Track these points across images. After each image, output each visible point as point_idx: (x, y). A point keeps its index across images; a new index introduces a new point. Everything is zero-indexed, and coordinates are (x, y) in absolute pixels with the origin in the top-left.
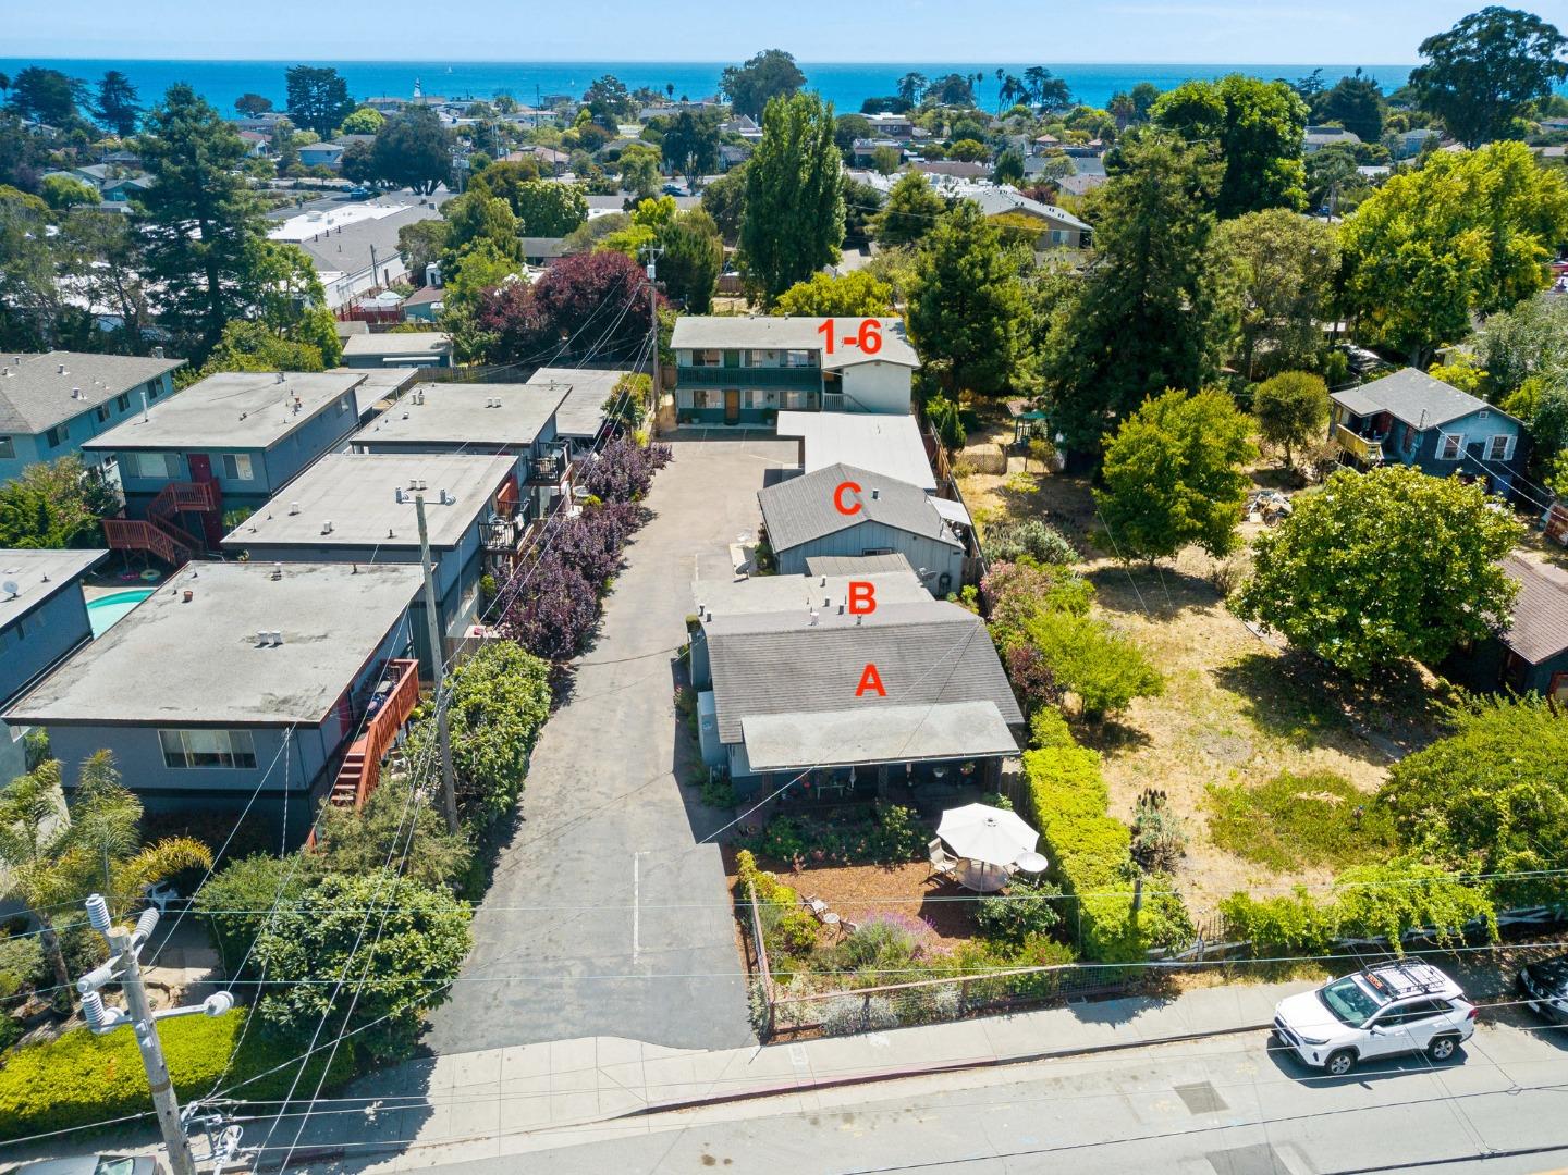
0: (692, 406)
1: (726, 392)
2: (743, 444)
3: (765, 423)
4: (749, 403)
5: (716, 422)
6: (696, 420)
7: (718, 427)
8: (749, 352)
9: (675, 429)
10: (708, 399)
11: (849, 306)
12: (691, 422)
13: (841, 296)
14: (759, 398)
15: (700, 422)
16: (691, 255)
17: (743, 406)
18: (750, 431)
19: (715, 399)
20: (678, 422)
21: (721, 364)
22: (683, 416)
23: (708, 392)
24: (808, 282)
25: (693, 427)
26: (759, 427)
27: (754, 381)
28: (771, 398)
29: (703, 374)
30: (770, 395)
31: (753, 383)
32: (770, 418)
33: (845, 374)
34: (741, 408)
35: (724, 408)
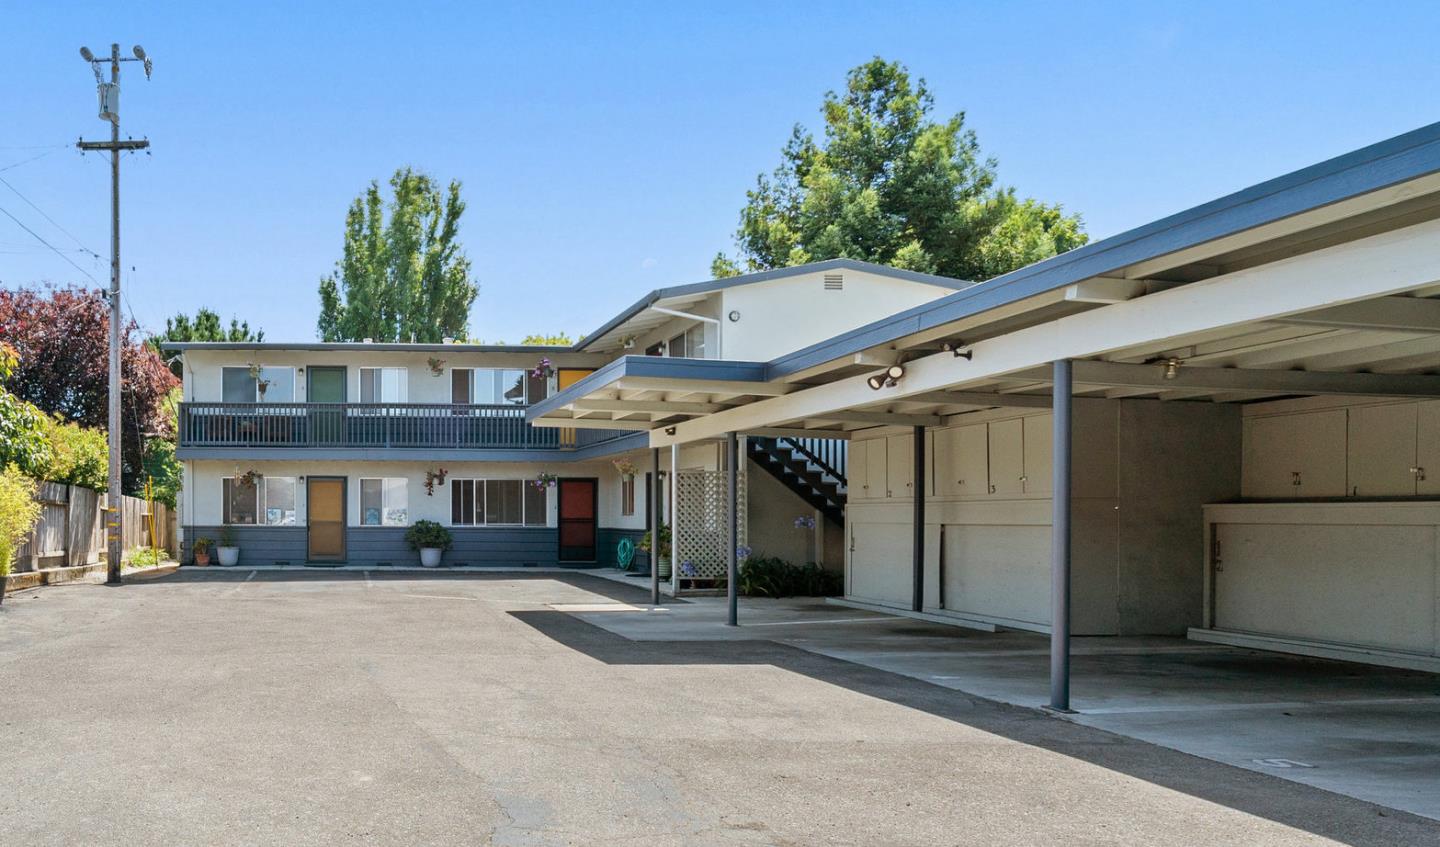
0: (218, 521)
1: (310, 482)
3: (418, 561)
4: (373, 507)
6: (225, 553)
7: (289, 568)
10: (261, 499)
12: (213, 561)
14: (397, 498)
15: (242, 560)
17: (354, 520)
18: (380, 572)
19: (282, 500)
22: (194, 542)
26: (401, 568)
27: (388, 439)
28: (436, 481)
29: (250, 428)
30: (431, 477)
31: (388, 443)
32: (428, 545)
33: (725, 317)
34: (350, 524)
35: (305, 524)
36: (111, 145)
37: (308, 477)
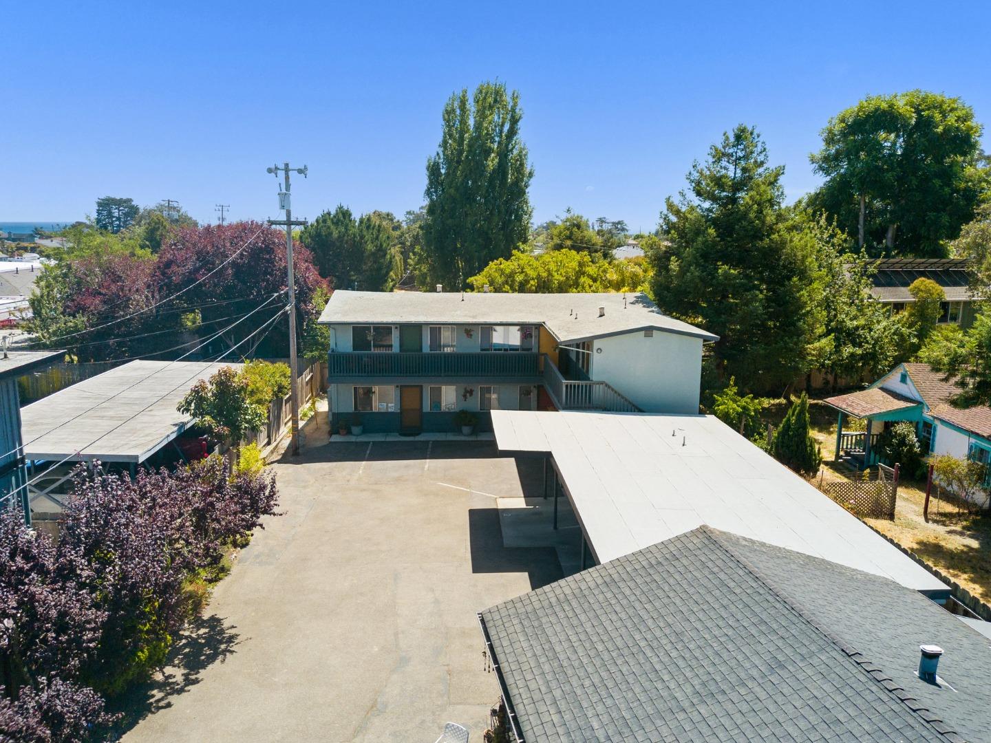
0: (352, 409)
1: (402, 388)
2: (428, 463)
3: (460, 432)
4: (436, 402)
5: (387, 431)
6: (355, 430)
7: (390, 439)
8: (436, 328)
9: (325, 442)
10: (375, 398)
11: (560, 283)
12: (349, 433)
13: (550, 274)
14: (449, 396)
15: (365, 432)
16: (362, 237)
17: (427, 408)
18: (437, 444)
19: (385, 399)
20: (331, 433)
21: (396, 349)
22: (338, 422)
23: (376, 389)
24: (507, 259)
25: (353, 439)
26: (451, 437)
27: (443, 371)
28: (468, 395)
29: (368, 363)
30: (466, 392)
31: (443, 374)
32: (466, 425)
33: (595, 351)
34: (424, 410)
35: (399, 411)
36: (287, 222)
37: (401, 386)
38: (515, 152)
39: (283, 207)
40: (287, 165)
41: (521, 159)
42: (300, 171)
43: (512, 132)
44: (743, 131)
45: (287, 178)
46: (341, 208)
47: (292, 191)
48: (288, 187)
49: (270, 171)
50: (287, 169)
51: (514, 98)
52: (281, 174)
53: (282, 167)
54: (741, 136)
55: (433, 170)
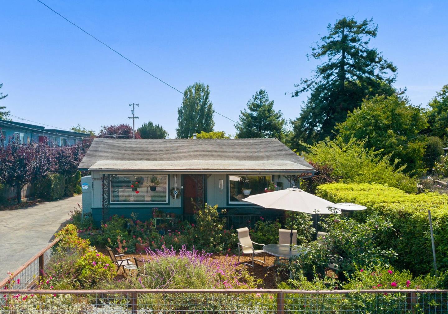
38: (208, 104)
39: (132, 114)
40: (134, 104)
41: (210, 106)
42: (137, 105)
43: (207, 98)
44: (261, 91)
45: (134, 107)
46: (150, 122)
47: (135, 109)
48: (134, 109)
49: (129, 105)
50: (134, 105)
51: (208, 87)
52: (132, 106)
53: (132, 104)
54: (261, 93)
55: (180, 112)
